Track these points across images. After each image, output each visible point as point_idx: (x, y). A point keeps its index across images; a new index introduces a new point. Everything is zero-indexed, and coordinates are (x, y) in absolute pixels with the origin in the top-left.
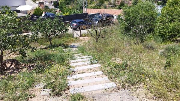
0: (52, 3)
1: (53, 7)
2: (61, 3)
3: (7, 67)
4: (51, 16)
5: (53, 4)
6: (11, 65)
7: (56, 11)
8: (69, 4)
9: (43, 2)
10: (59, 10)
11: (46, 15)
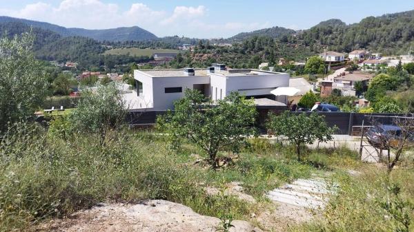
0: (351, 84)
1: (353, 93)
2: (373, 85)
3: (218, 164)
4: (330, 111)
5: (353, 86)
6: (224, 164)
7: (358, 103)
8: (395, 90)
9: (333, 81)
10: (364, 100)
11: (319, 108)
